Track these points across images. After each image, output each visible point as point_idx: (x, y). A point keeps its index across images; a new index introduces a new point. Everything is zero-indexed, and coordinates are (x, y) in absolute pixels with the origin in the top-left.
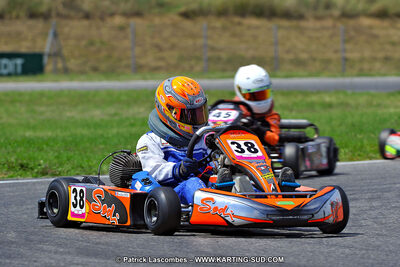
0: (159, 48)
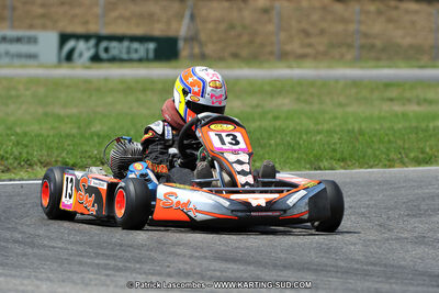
0: (307, 34)
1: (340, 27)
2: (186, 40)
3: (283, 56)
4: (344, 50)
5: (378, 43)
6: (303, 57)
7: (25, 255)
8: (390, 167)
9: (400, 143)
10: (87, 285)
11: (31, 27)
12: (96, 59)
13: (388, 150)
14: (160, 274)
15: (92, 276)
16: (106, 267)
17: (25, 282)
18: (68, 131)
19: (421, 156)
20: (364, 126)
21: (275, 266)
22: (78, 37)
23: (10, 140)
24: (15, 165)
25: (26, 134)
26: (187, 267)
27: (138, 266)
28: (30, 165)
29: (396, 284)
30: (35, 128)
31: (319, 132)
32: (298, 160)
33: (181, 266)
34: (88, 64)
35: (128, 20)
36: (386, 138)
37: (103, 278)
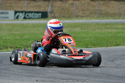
0: (84, 10)
1: (93, 8)
2: (50, 12)
3: (77, 16)
4: (94, 14)
5: (104, 13)
6: (83, 17)
7: (6, 73)
8: (107, 47)
9: (110, 40)
10: (23, 81)
11: (7, 9)
12: (25, 18)
13: (107, 42)
14: (44, 78)
15: (25, 78)
16: (29, 76)
17: (6, 80)
18: (17, 38)
19: (116, 44)
20: (100, 35)
21: (76, 75)
22: (20, 12)
23: (1, 41)
24: (3, 48)
25: (5, 39)
26: (51, 75)
27: (37, 75)
28: (7, 48)
29: (110, 79)
30: (8, 38)
31: (87, 38)
32: (82, 45)
33: (50, 75)
34: (23, 19)
35: (33, 7)
36: (106, 39)
37: (28, 79)
